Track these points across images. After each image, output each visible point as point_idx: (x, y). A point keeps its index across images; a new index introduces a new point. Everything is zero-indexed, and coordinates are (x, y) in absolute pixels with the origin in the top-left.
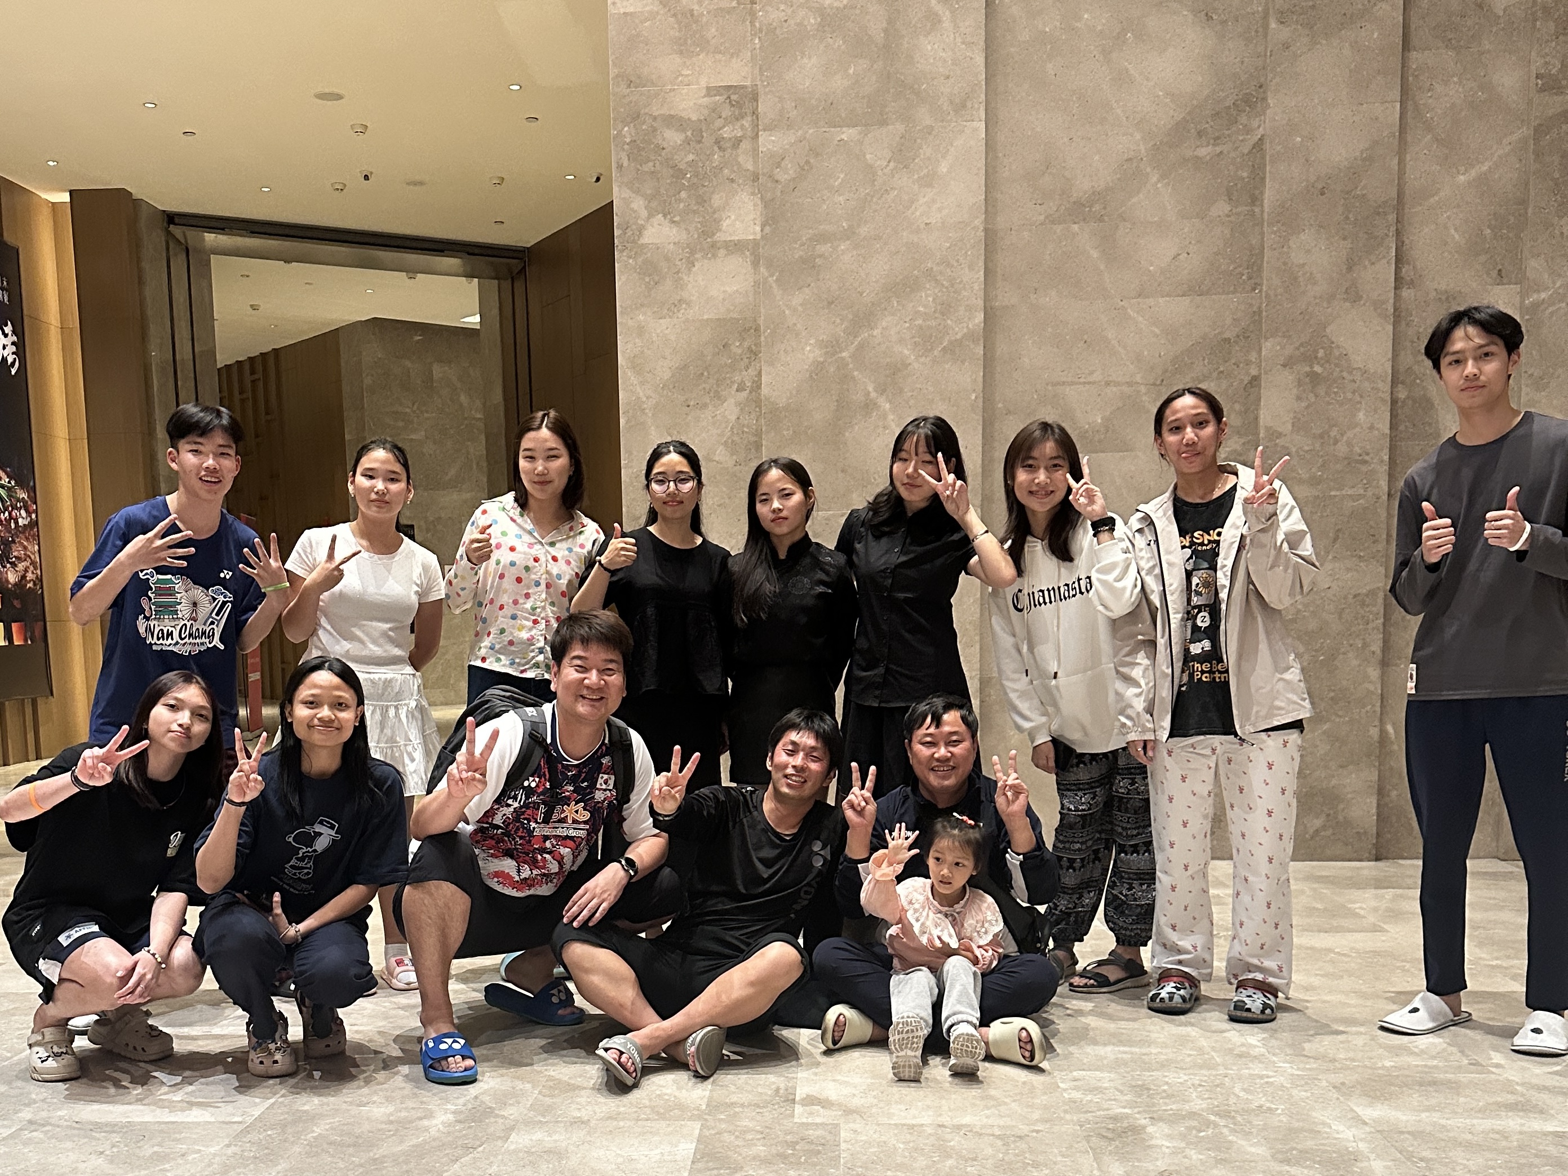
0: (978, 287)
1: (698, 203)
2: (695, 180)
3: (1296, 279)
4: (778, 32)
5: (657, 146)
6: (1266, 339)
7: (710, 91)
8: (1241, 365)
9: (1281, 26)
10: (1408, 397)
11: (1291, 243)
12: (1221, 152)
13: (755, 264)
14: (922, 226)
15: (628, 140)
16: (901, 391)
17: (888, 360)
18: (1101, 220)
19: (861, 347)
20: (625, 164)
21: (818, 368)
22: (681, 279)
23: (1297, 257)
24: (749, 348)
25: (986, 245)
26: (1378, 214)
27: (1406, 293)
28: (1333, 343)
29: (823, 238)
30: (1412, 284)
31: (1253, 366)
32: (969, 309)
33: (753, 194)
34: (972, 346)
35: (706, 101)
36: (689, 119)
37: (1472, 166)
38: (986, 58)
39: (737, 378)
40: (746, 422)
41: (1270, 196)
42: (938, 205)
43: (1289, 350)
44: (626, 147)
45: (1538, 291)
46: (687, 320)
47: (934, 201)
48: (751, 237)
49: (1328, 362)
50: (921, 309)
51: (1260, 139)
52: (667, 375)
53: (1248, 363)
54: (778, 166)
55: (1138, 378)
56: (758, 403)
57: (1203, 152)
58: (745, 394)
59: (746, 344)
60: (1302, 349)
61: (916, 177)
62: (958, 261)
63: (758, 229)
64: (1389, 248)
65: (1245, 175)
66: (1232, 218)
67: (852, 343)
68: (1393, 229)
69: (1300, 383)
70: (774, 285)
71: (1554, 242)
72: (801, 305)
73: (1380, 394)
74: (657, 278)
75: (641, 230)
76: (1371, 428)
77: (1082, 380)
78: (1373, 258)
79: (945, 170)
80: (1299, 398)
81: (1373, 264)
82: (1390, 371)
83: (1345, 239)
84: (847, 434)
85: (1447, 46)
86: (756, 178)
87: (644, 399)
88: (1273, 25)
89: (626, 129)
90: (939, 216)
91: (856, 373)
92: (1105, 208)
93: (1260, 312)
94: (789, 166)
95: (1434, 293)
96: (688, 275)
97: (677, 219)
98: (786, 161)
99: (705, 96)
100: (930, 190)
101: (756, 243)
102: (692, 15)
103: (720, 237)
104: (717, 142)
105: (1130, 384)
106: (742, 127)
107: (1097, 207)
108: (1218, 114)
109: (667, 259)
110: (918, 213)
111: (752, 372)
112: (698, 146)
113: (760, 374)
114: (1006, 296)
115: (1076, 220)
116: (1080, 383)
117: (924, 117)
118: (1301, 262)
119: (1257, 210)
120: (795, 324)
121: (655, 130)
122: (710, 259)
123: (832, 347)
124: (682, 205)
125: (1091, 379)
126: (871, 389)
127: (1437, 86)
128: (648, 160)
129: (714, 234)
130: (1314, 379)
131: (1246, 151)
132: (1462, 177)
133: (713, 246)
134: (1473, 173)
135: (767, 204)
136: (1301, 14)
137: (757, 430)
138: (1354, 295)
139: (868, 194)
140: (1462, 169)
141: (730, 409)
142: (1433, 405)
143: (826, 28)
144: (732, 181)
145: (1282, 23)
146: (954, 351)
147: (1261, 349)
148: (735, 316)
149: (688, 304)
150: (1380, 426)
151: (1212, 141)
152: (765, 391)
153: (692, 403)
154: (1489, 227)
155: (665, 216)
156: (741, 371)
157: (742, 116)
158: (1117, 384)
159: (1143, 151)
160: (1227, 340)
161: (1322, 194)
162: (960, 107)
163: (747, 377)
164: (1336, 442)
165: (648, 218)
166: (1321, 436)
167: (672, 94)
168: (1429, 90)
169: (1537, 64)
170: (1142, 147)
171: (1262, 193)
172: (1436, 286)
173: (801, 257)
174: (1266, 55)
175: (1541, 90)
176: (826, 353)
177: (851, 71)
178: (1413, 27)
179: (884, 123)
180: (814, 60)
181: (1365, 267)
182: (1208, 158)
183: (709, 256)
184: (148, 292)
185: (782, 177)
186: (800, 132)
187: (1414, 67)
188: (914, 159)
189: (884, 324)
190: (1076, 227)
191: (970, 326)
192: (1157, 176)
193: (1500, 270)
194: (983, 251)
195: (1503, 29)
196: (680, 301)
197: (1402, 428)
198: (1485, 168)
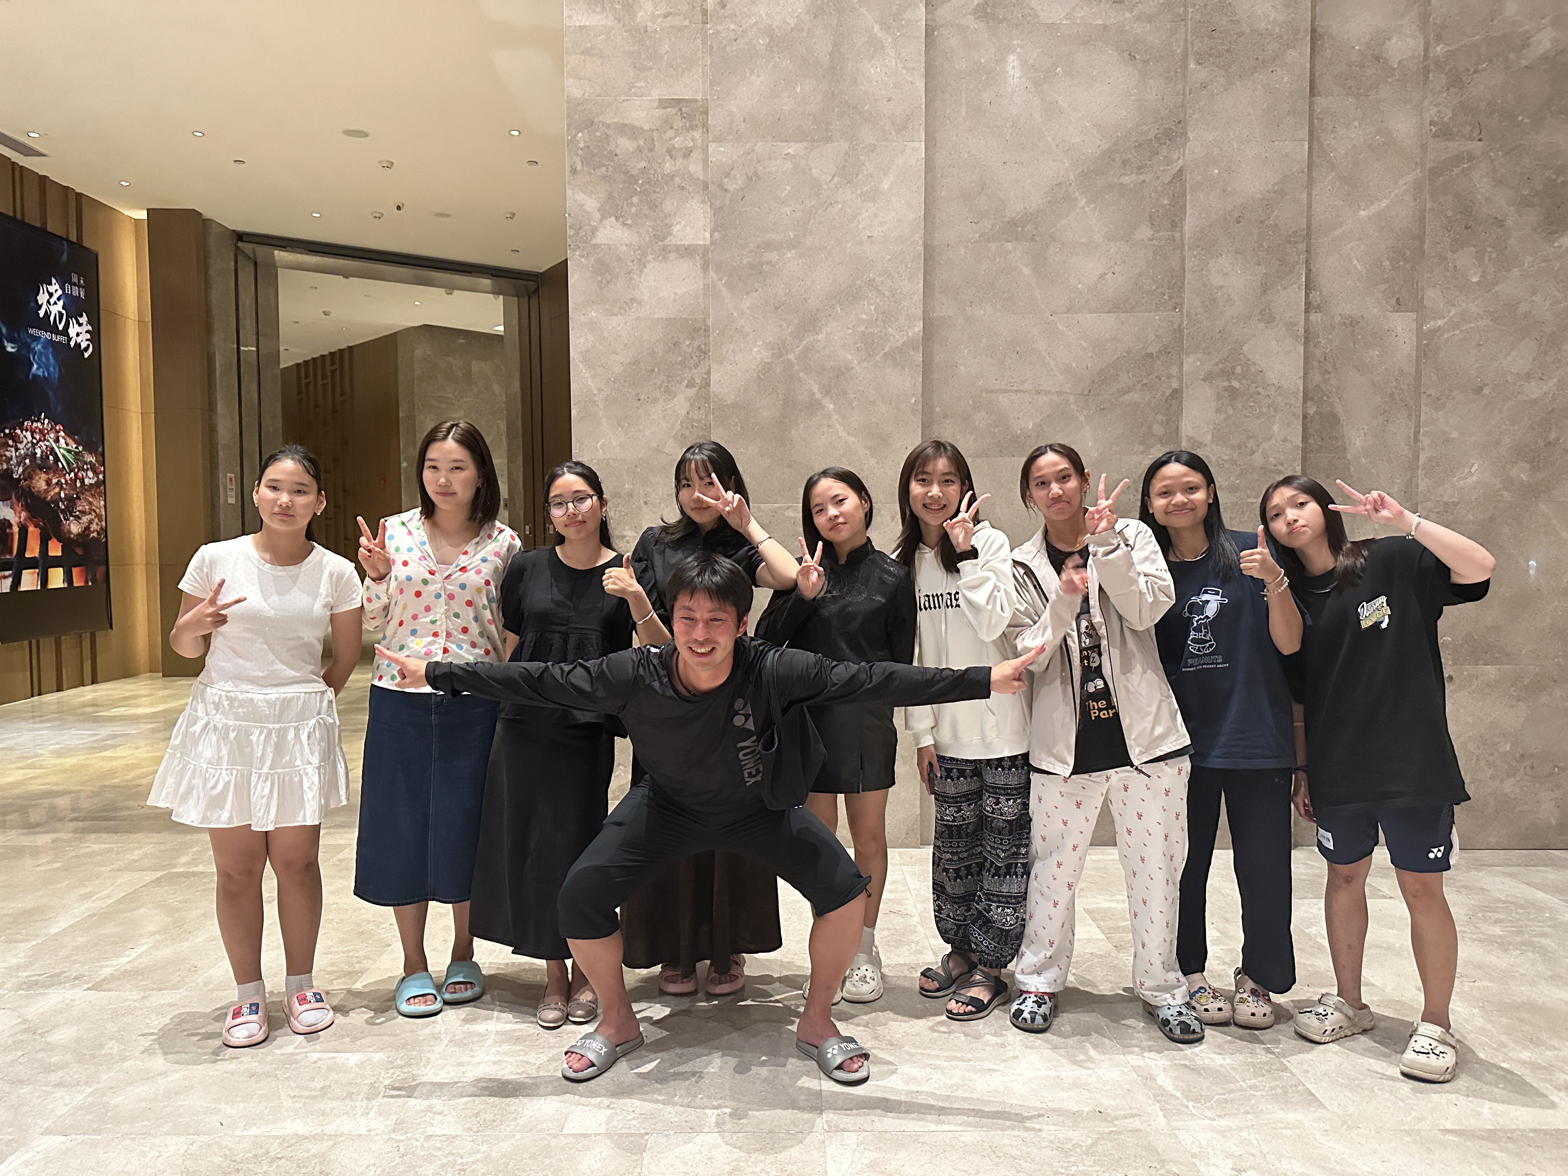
0: (918, 297)
1: (650, 208)
2: (647, 187)
3: (1215, 300)
4: (728, 49)
5: (611, 152)
6: (1188, 354)
7: (663, 104)
8: (1163, 378)
9: (1198, 67)
10: (1316, 413)
11: (1210, 265)
12: (1144, 181)
13: (705, 268)
14: (865, 238)
15: (582, 145)
16: (845, 393)
17: (832, 363)
18: (1032, 239)
19: (807, 349)
20: (579, 167)
21: (766, 368)
22: (632, 278)
23: (1217, 280)
24: (699, 347)
25: (925, 260)
26: (1290, 242)
27: (1314, 317)
28: (1249, 360)
29: (769, 246)
30: (1319, 308)
31: (1175, 379)
32: (909, 317)
33: (703, 202)
34: (912, 353)
35: (659, 112)
36: (642, 128)
37: (1372, 203)
38: (926, 84)
39: (688, 375)
40: (695, 417)
41: (1190, 224)
42: (880, 219)
43: (1208, 367)
44: (580, 152)
45: (1434, 318)
46: (639, 319)
47: (876, 216)
48: (701, 243)
49: (1244, 377)
50: (864, 316)
51: (1179, 171)
52: (619, 369)
53: (1169, 377)
54: (727, 175)
55: (1067, 388)
56: (707, 399)
57: (1127, 180)
58: (694, 390)
59: (696, 344)
60: (1221, 366)
61: (859, 191)
62: (898, 273)
63: (708, 235)
64: (1299, 275)
65: (1166, 202)
66: (1155, 242)
67: (798, 347)
68: (1303, 257)
69: (1219, 397)
70: (724, 290)
71: (1448, 274)
72: (748, 308)
73: (1292, 409)
74: (609, 278)
75: (594, 231)
76: (1285, 440)
77: (1015, 388)
78: (1285, 282)
79: (886, 187)
80: (1218, 411)
81: (1285, 288)
82: (1301, 388)
83: (1258, 264)
84: (793, 432)
85: (1348, 94)
86: (706, 186)
87: (596, 392)
88: (1192, 66)
89: (580, 135)
90: (880, 230)
91: (801, 374)
92: (1036, 229)
93: (1180, 330)
94: (738, 176)
95: (1339, 318)
96: (640, 276)
97: (629, 222)
98: (735, 172)
99: (657, 107)
100: (871, 205)
101: (705, 250)
102: (646, 31)
103: (671, 241)
104: (669, 151)
105: (1059, 393)
106: (693, 139)
107: (1029, 228)
108: (1140, 145)
109: (619, 259)
110: (860, 226)
111: (702, 369)
112: (650, 154)
113: (709, 373)
114: (945, 308)
115: (1010, 239)
116: (1012, 391)
117: (867, 135)
118: (1220, 284)
119: (1177, 235)
120: (743, 327)
121: (608, 137)
122: (661, 261)
123: (779, 349)
124: (634, 209)
125: (1021, 388)
126: (816, 390)
127: (1339, 129)
128: (602, 165)
129: (665, 238)
130: (1233, 393)
131: (1167, 180)
132: (1363, 213)
133: (664, 249)
134: (1373, 209)
135: (716, 211)
136: (1218, 57)
137: (705, 425)
138: (1268, 317)
139: (813, 206)
140: (1363, 204)
141: (680, 403)
142: (1339, 421)
143: (775, 49)
144: (683, 188)
145: (1200, 64)
146: (896, 356)
147: (1182, 364)
148: (686, 316)
149: (639, 303)
150: (1293, 439)
151: (1135, 170)
152: (714, 388)
153: (642, 397)
154: (1387, 259)
155: (617, 219)
156: (690, 368)
157: (693, 128)
158: (1048, 393)
159: (1072, 177)
160: (1150, 355)
161: (1238, 222)
162: (902, 128)
163: (697, 374)
164: (1253, 453)
165: (601, 220)
166: (1239, 447)
167: (625, 104)
168: (1332, 132)
169: (1431, 113)
170: (1071, 173)
171: (1182, 220)
172: (1340, 312)
173: (749, 263)
174: (1184, 94)
175: (1435, 136)
176: (773, 354)
177: (798, 89)
178: (1317, 74)
179: (828, 140)
180: (761, 78)
181: (1278, 291)
182: (1132, 186)
183: (661, 258)
184: (214, 294)
185: (731, 187)
186: (748, 145)
187: (1319, 110)
188: (857, 175)
189: (828, 330)
190: (1009, 246)
191: (910, 334)
192: (1085, 200)
193: (1398, 299)
194: (922, 265)
195: (1398, 80)
196: (631, 300)
197: (1311, 441)
198: (1383, 205)
